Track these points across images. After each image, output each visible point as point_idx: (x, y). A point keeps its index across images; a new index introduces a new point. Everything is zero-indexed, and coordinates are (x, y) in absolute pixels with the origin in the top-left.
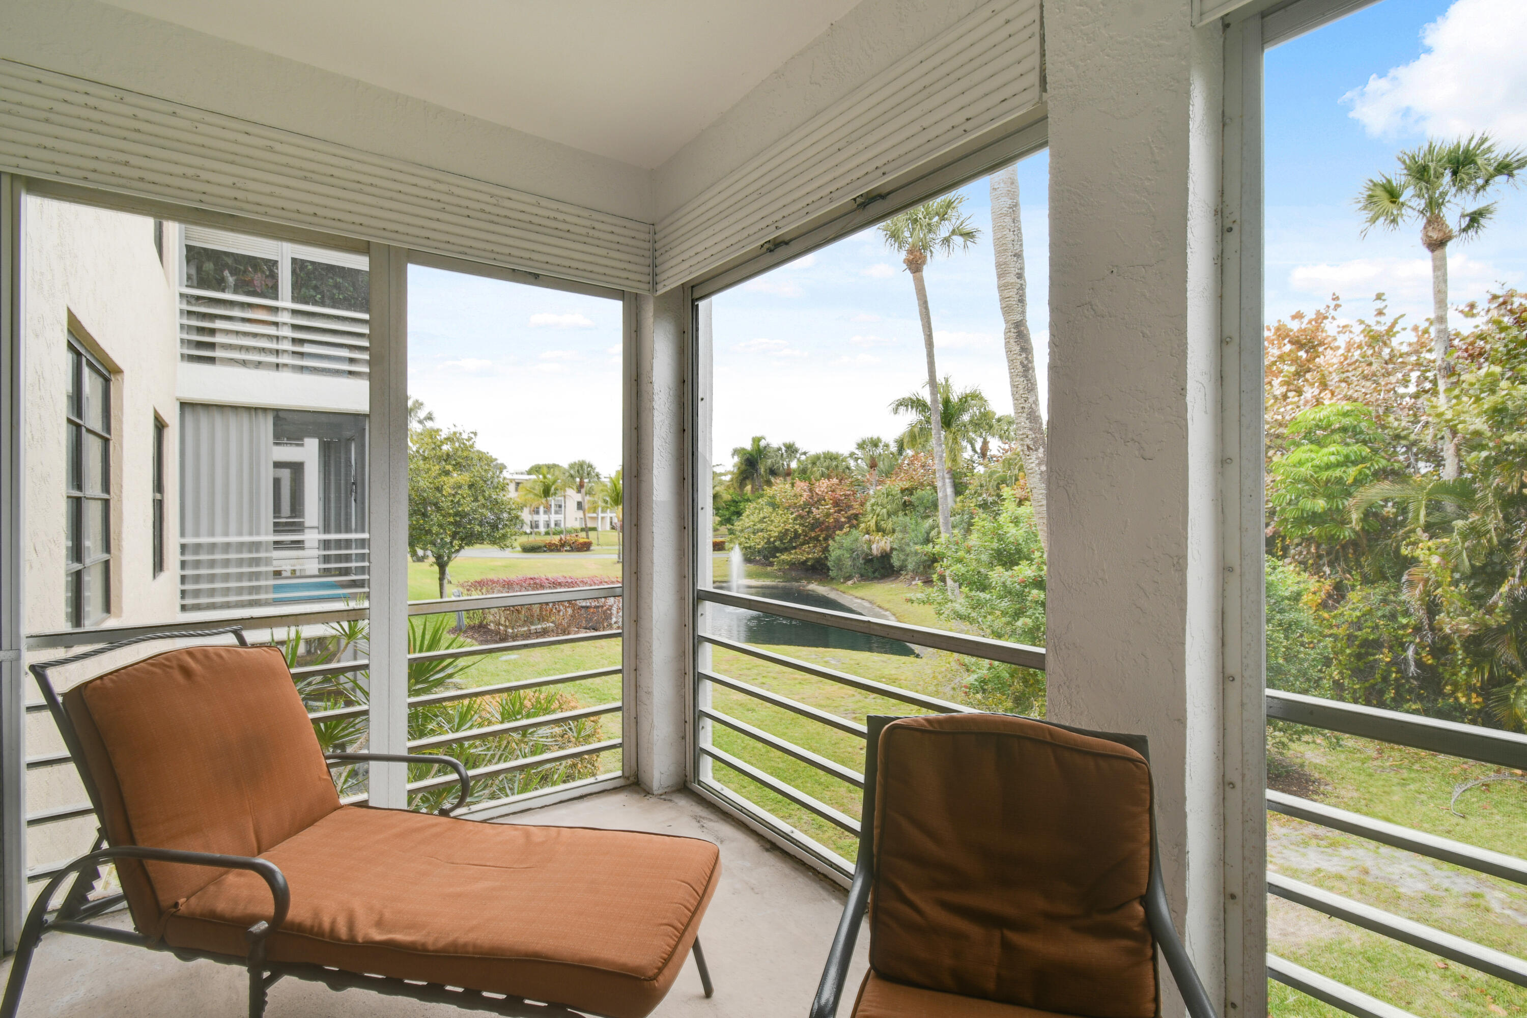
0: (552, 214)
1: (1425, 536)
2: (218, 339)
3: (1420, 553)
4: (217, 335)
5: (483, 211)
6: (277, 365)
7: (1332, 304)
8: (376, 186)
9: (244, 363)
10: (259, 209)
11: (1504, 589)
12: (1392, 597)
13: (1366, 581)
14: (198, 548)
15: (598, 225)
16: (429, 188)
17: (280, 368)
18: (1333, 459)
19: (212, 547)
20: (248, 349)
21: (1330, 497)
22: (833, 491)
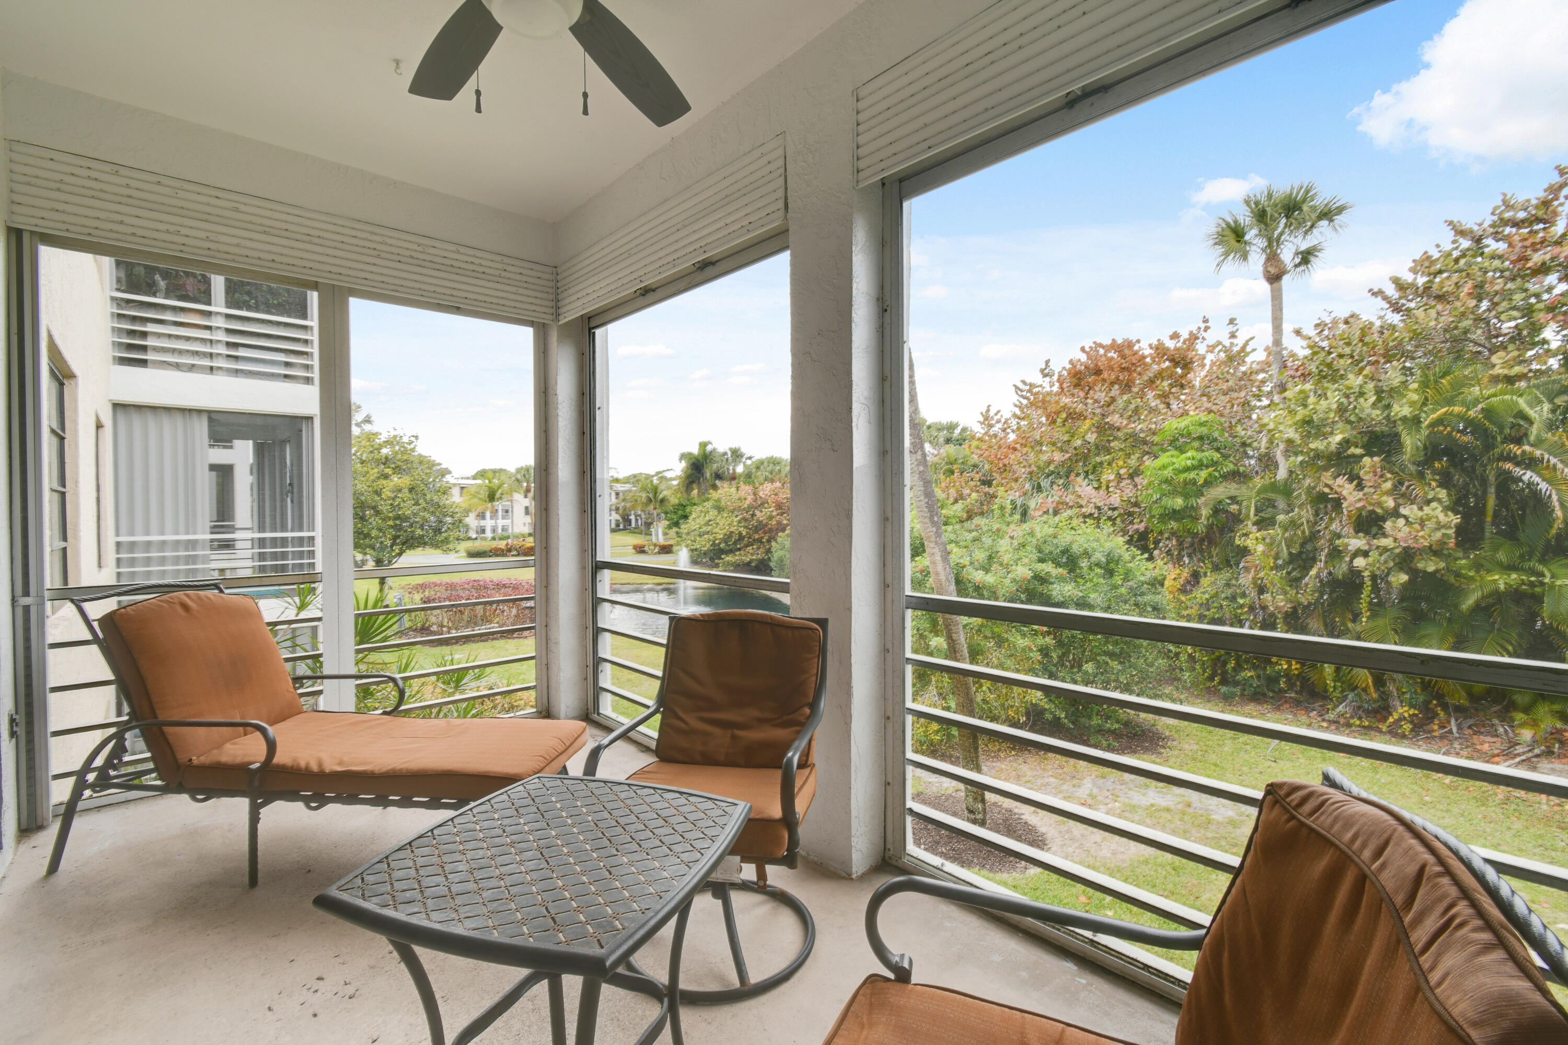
0: (470, 259)
1: (1254, 528)
2: (150, 342)
3: (1249, 543)
4: (149, 338)
5: (412, 257)
6: (212, 368)
7: (1203, 326)
8: (323, 238)
9: (177, 366)
10: (230, 257)
11: (1313, 572)
12: (1234, 582)
13: (1216, 568)
14: (132, 546)
15: (509, 268)
16: (366, 239)
17: (214, 372)
18: (1189, 463)
19: (148, 545)
20: (181, 352)
21: (1186, 496)
22: (776, 495)
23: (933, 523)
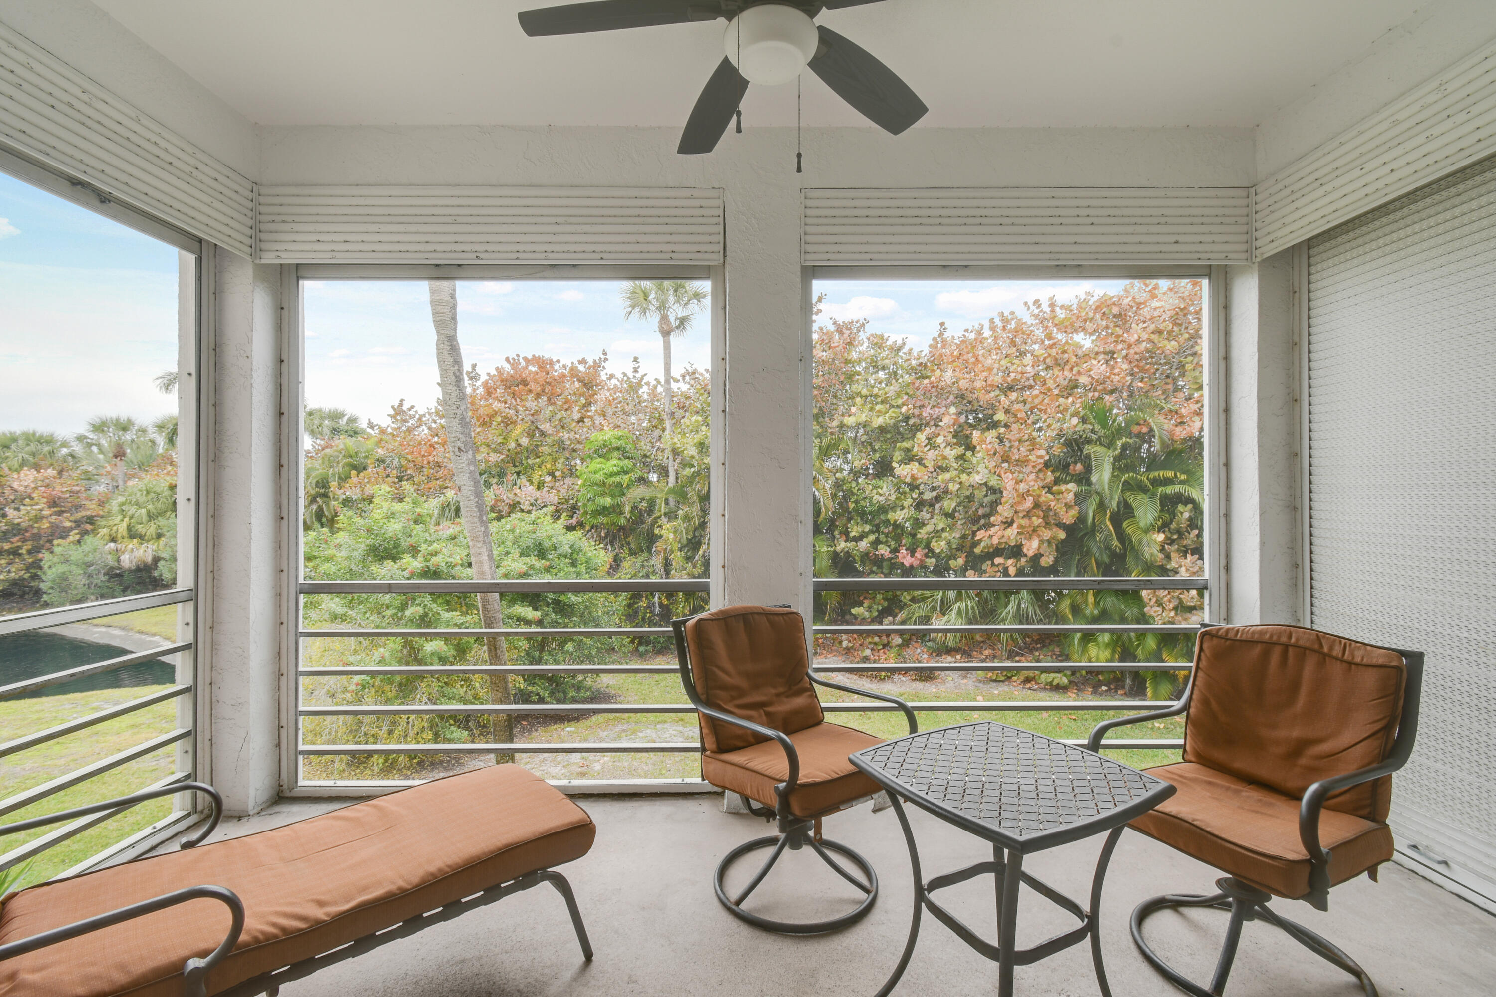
1: (665, 521)
3: (663, 532)
7: (603, 357)
11: (700, 552)
12: (645, 563)
13: (633, 554)
18: (615, 469)
21: (613, 496)
23: (482, 522)
